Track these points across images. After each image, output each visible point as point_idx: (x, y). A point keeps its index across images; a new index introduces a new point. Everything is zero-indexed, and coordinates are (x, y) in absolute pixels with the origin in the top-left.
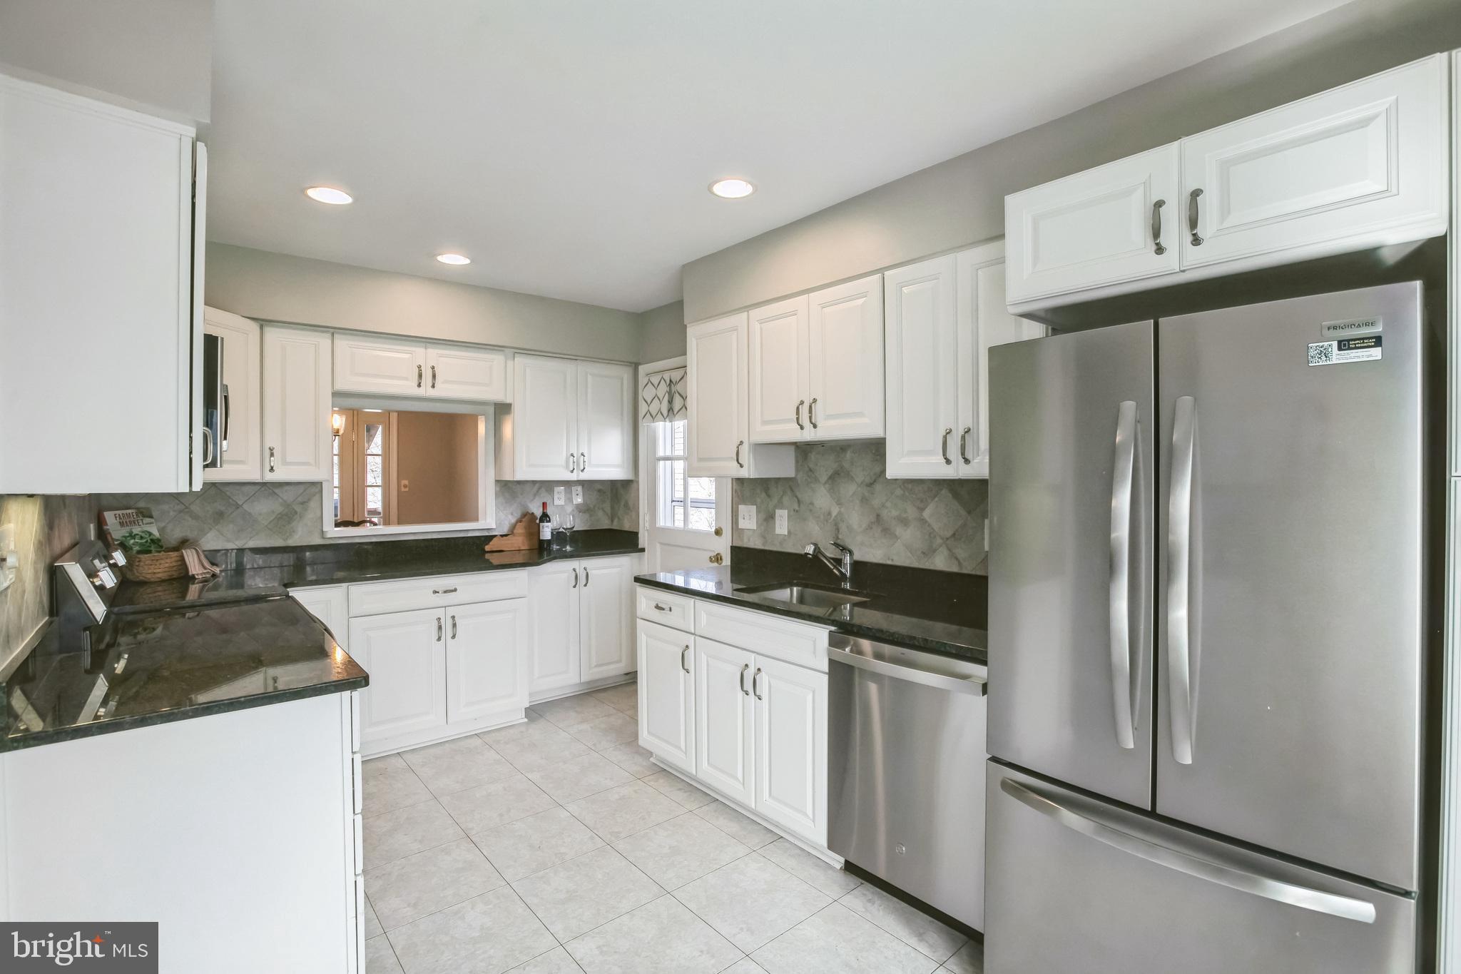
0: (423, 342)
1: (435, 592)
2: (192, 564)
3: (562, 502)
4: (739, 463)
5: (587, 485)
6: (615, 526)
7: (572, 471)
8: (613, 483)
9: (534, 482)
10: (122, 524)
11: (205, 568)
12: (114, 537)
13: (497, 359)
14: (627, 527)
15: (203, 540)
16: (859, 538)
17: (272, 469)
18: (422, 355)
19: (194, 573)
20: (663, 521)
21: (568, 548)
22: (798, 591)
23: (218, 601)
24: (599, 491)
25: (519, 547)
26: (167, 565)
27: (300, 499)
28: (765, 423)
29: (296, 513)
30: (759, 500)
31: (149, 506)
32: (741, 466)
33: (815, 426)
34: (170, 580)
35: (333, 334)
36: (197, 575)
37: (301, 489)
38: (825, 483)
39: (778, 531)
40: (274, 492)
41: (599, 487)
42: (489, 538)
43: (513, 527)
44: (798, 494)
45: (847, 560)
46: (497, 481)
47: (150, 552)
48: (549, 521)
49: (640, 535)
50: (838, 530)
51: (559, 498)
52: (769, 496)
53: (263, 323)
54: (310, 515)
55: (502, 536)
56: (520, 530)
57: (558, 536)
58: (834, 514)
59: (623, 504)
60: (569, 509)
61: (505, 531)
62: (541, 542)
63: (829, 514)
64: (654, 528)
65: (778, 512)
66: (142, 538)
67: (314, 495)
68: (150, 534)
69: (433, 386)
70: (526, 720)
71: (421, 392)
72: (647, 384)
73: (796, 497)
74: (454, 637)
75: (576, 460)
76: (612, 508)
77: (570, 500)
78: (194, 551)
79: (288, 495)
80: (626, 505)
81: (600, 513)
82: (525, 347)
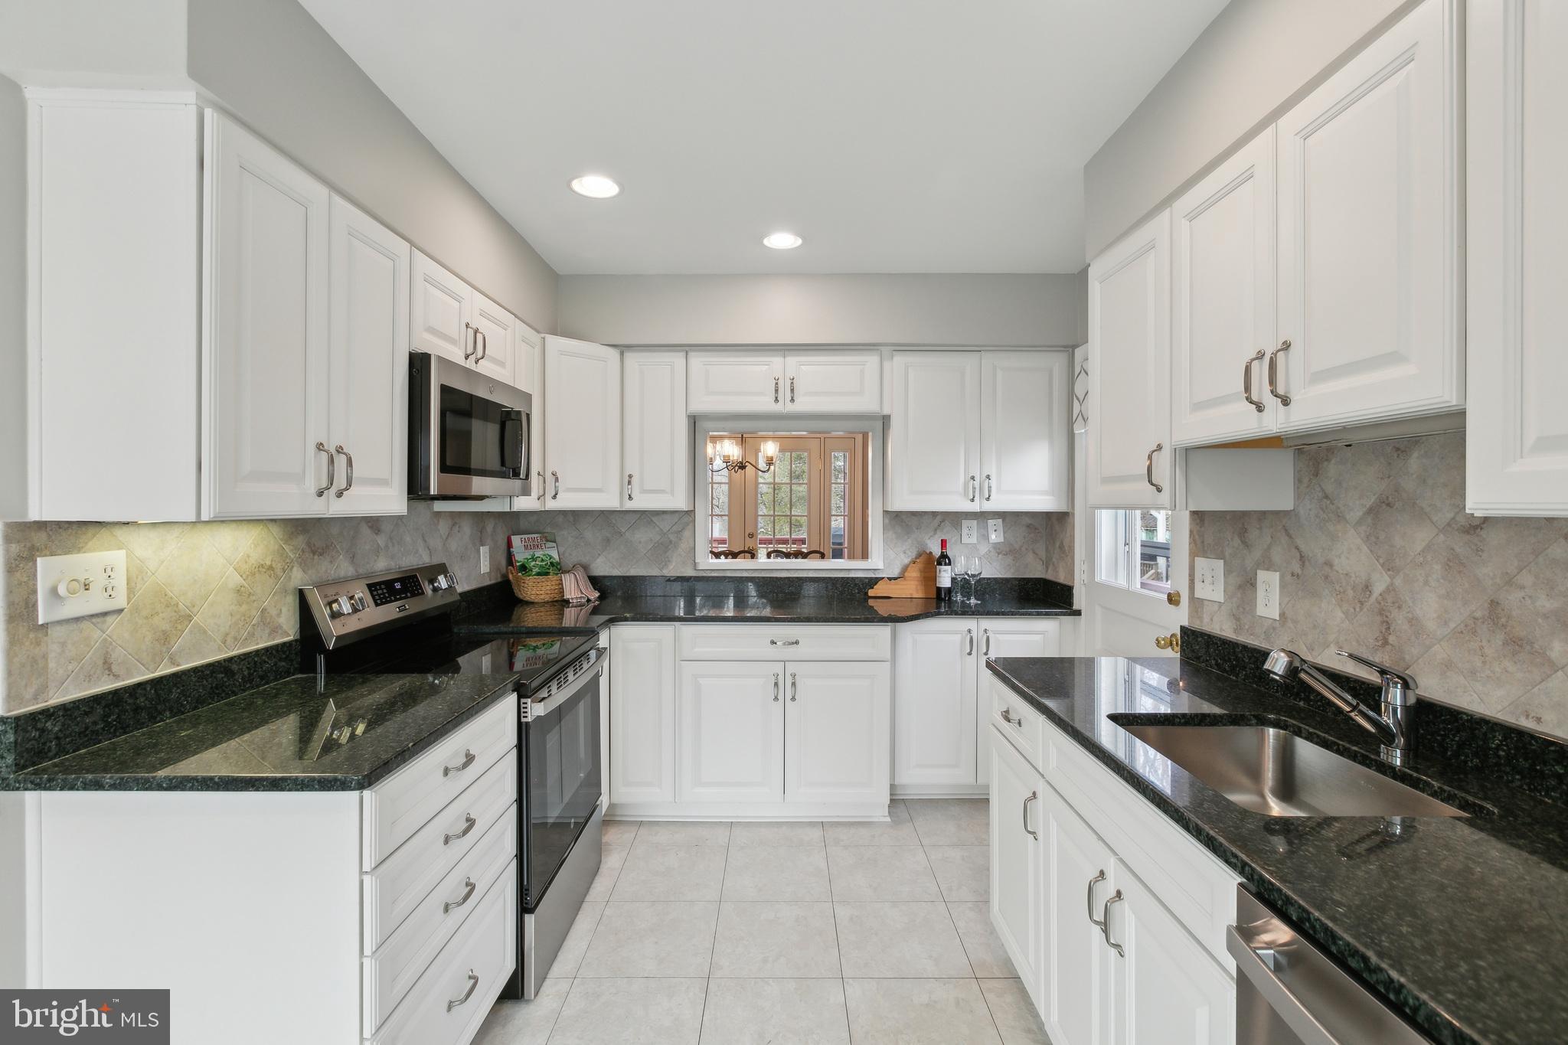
0: (781, 350)
1: (773, 642)
2: (568, 588)
3: (974, 540)
4: (1152, 484)
5: (1009, 518)
6: (1050, 576)
7: (973, 500)
8: (1048, 515)
9: (934, 514)
10: (526, 547)
11: (582, 593)
12: (517, 559)
13: (870, 362)
14: (1062, 579)
15: (594, 565)
16: (1440, 652)
17: (630, 498)
18: (776, 365)
19: (568, 597)
20: (1103, 575)
21: (973, 601)
22: (1277, 737)
23: (547, 630)
24: (1028, 526)
25: (911, 594)
26: (548, 588)
27: (674, 528)
28: (1197, 406)
29: (671, 542)
30: (1228, 552)
31: (554, 531)
32: (1159, 490)
33: (1286, 401)
34: (553, 603)
35: (687, 352)
36: (572, 599)
37: (676, 518)
38: (1360, 522)
39: (1261, 611)
40: (652, 520)
41: (1028, 521)
42: (873, 582)
43: (905, 569)
44: (1300, 542)
45: (1395, 696)
46: (886, 512)
47: (547, 574)
48: (950, 564)
49: (1075, 591)
50: (1387, 625)
51: (970, 534)
52: (1246, 544)
53: (623, 349)
54: (684, 545)
55: (890, 579)
56: (914, 573)
57: (963, 584)
58: (1379, 588)
59: (1057, 545)
60: (984, 549)
61: (895, 573)
62: (939, 589)
63: (1367, 588)
64: (1092, 585)
65: (1262, 576)
66: (543, 560)
67: (688, 525)
68: (551, 557)
69: (792, 400)
70: (888, 819)
71: (778, 408)
72: (1079, 374)
73: (1297, 548)
74: (793, 699)
75: (978, 486)
76: (1047, 550)
77: (986, 537)
78: (573, 575)
79: (665, 524)
80: (1061, 547)
81: (1030, 558)
82: (902, 342)
